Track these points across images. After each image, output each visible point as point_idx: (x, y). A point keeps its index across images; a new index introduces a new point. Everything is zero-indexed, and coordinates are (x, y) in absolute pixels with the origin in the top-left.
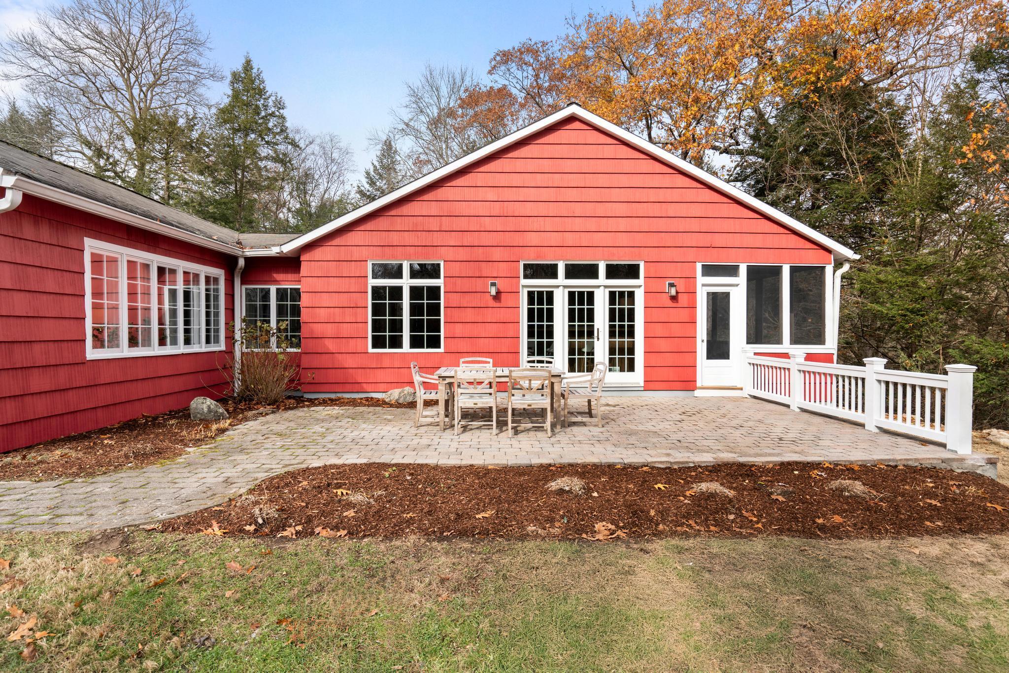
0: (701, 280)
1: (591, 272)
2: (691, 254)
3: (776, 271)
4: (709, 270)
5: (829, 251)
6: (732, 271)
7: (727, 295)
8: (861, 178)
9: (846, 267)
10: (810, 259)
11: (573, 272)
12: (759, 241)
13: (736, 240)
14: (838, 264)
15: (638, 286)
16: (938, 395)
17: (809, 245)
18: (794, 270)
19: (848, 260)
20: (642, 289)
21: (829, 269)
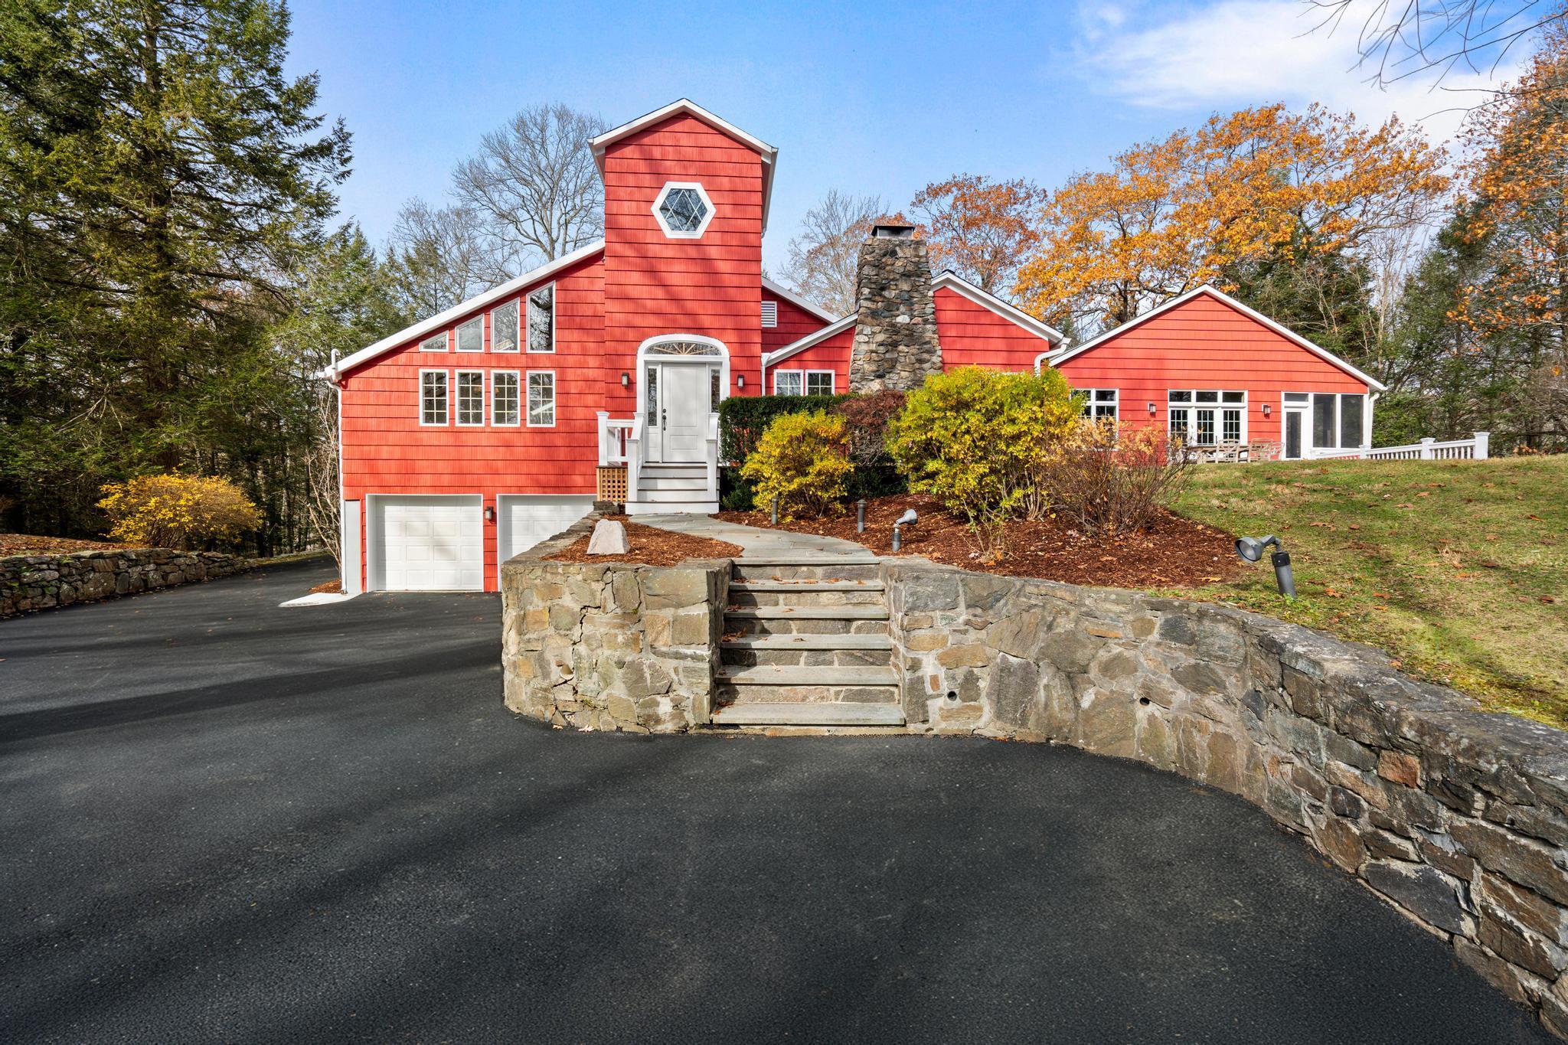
0: (1284, 403)
1: (1212, 397)
2: (1277, 387)
3: (1332, 398)
4: (1289, 397)
5: (1365, 384)
6: (1303, 397)
7: (1300, 414)
8: (1336, 329)
9: (1377, 396)
10: (1354, 389)
11: (1201, 397)
12: (1321, 377)
13: (1308, 377)
14: (1372, 394)
15: (1243, 407)
16: (1469, 450)
17: (1353, 380)
18: (1344, 398)
19: (1378, 391)
20: (1246, 410)
21: (1366, 397)
